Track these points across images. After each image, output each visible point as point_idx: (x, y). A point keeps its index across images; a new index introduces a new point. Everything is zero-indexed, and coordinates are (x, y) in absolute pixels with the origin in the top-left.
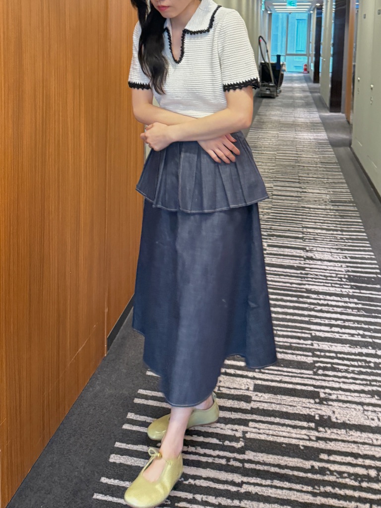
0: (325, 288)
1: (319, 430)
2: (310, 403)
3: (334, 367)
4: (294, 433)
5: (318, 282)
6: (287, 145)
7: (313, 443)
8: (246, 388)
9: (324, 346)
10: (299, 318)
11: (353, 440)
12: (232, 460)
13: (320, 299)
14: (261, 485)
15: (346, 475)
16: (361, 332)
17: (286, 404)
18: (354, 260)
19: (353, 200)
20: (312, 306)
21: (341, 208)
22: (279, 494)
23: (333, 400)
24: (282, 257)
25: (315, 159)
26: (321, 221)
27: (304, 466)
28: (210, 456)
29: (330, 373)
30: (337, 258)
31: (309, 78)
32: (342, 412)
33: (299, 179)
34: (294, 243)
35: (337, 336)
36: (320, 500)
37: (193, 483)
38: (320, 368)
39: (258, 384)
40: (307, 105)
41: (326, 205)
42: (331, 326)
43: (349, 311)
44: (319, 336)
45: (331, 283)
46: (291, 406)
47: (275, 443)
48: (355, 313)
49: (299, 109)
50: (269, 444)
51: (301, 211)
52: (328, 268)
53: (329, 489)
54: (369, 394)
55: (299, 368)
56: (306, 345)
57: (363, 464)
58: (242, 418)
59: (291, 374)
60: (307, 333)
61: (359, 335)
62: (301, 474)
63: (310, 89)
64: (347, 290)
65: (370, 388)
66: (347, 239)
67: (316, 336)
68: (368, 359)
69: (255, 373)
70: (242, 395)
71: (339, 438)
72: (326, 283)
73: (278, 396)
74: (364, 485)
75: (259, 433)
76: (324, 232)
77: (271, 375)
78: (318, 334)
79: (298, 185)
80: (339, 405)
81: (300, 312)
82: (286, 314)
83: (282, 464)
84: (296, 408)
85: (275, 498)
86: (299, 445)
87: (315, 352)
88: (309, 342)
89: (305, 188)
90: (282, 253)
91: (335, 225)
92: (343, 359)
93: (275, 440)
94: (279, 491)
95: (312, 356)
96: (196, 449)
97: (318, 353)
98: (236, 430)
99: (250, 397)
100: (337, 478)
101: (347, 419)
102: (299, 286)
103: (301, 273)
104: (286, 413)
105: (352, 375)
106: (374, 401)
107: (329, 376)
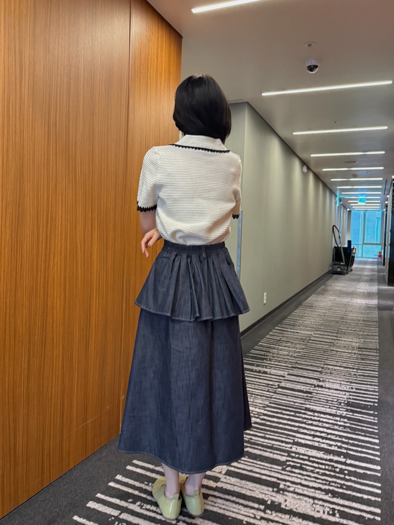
0: (323, 408)
2: (268, 490)
3: (302, 467)
4: (244, 510)
5: (319, 404)
7: (256, 521)
8: (220, 471)
9: (301, 450)
10: (289, 428)
13: (314, 416)
16: (339, 444)
17: (247, 488)
18: (359, 391)
19: (378, 348)
20: (305, 420)
21: (365, 353)
23: (289, 492)
25: (359, 318)
26: (343, 361)
29: (297, 471)
30: (344, 388)
32: (293, 501)
33: (338, 331)
34: (311, 374)
35: (317, 444)
38: (289, 466)
39: (230, 470)
41: (353, 350)
42: (314, 436)
43: (336, 427)
44: (301, 443)
45: (330, 406)
46: (250, 490)
47: (224, 515)
48: (341, 429)
50: (218, 515)
51: (328, 353)
52: (332, 395)
54: (324, 491)
55: (271, 463)
56: (286, 447)
59: (262, 467)
60: (291, 439)
61: (336, 446)
63: (378, 269)
64: (341, 412)
65: (327, 487)
66: (360, 375)
67: (297, 442)
68: (336, 465)
70: (213, 476)
72: (325, 405)
75: (214, 506)
76: (342, 369)
77: (245, 465)
78: (300, 441)
79: (335, 335)
80: (293, 496)
81: (293, 424)
84: (254, 492)
86: (243, 520)
87: (291, 454)
88: (290, 446)
89: (340, 337)
91: (353, 365)
92: (313, 462)
95: (287, 456)
97: (294, 455)
99: (220, 479)
101: (295, 507)
102: (301, 405)
103: (307, 396)
104: (244, 495)
105: (316, 475)
106: (326, 497)
107: (295, 473)
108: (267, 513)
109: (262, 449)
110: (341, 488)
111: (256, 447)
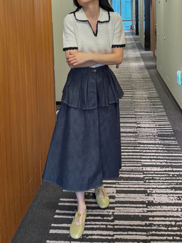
0: (147, 141)
1: (148, 207)
2: (143, 196)
3: (153, 178)
4: (137, 210)
5: (144, 139)
6: (124, 70)
7: (146, 213)
8: (112, 192)
9: (148, 169)
10: (136, 157)
11: (164, 210)
12: (108, 225)
13: (145, 147)
14: (123, 235)
15: (161, 225)
16: (165, 161)
17: (132, 197)
18: (161, 126)
19: (158, 96)
21: (153, 101)
22: (131, 237)
23: (154, 194)
24: (126, 128)
25: (139, 77)
26: (144, 108)
27: (142, 224)
28: (98, 225)
29: (152, 181)
30: (152, 126)
31: (133, 33)
32: (158, 198)
33: (132, 88)
34: (131, 120)
35: (154, 164)
36: (150, 238)
37: (91, 238)
38: (147, 179)
39: (118, 190)
40: (133, 48)
41: (145, 100)
42: (151, 159)
43: (159, 151)
44: (145, 165)
45: (150, 139)
46: (134, 198)
47: (128, 215)
48: (162, 152)
49: (129, 50)
50: (125, 216)
51: (133, 104)
52: (148, 131)
53: (154, 232)
54: (170, 189)
55: (137, 181)
56: (140, 169)
57: (169, 220)
58: (112, 206)
59: (133, 184)
60: (140, 164)
61: (164, 162)
62: (141, 228)
63: (134, 39)
64: (158, 141)
65: (170, 186)
66: (157, 116)
67: (144, 165)
68: (169, 173)
69: (116, 185)
70: (110, 196)
71: (158, 210)
72: (147, 139)
73: (128, 194)
74: (170, 229)
75: (120, 212)
76: (145, 113)
77: (124, 185)
78: (145, 163)
79: (131, 91)
80: (157, 195)
81: (136, 154)
82: (129, 155)
83: (132, 224)
84: (136, 199)
85: (130, 239)
86: (139, 215)
87: (144, 172)
88: (141, 168)
89: (135, 92)
90: (125, 126)
91: (150, 110)
92: (157, 174)
93: (128, 214)
94: (131, 236)
95: (143, 174)
96: (91, 222)
97: (146, 173)
98: (109, 212)
99: (115, 196)
100: (157, 227)
101: (160, 201)
102: (135, 142)
103: (135, 135)
104: (132, 201)
105: (162, 181)
106: (173, 191)
107: (152, 183)
108: (149, 208)
109: (128, 173)
110: (177, 185)
111: (124, 173)
